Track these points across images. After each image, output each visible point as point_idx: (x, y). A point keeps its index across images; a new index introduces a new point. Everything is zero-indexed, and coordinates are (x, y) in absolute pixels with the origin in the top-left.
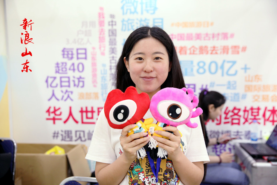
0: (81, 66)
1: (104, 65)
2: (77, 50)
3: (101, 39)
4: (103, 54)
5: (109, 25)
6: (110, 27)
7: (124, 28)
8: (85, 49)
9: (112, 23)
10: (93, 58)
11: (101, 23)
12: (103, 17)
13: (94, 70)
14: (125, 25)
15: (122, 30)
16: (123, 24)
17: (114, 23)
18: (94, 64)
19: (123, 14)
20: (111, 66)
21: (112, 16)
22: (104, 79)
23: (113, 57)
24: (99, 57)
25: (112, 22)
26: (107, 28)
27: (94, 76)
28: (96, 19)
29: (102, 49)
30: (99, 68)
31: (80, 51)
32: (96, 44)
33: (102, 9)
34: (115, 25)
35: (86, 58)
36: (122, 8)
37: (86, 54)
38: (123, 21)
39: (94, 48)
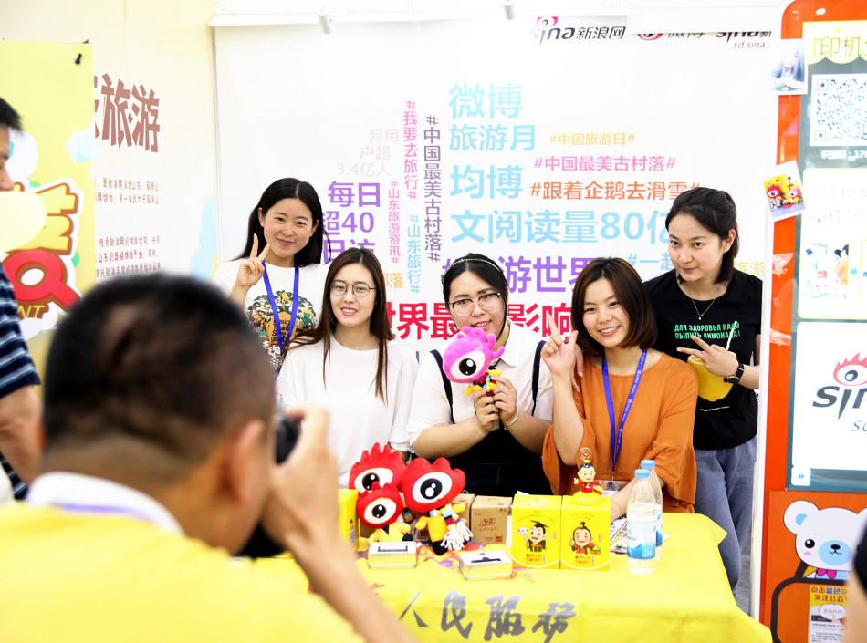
0: (367, 220)
1: (414, 218)
2: (361, 186)
3: (410, 166)
4: (412, 195)
5: (426, 137)
6: (428, 142)
7: (455, 146)
8: (377, 186)
9: (432, 134)
10: (393, 204)
11: (410, 134)
12: (414, 122)
13: (395, 228)
14: (458, 137)
15: (451, 147)
16: (453, 136)
17: (435, 134)
18: (394, 216)
19: (454, 117)
20: (428, 220)
21: (432, 120)
22: (413, 245)
23: (433, 202)
24: (404, 200)
25: (432, 130)
26: (421, 142)
27: (395, 239)
28: (400, 126)
29: (412, 185)
30: (405, 223)
31: (365, 189)
32: (400, 176)
33: (411, 104)
34: (438, 137)
35: (377, 204)
36: (453, 104)
37: (377, 194)
38: (454, 129)
39: (394, 184)
